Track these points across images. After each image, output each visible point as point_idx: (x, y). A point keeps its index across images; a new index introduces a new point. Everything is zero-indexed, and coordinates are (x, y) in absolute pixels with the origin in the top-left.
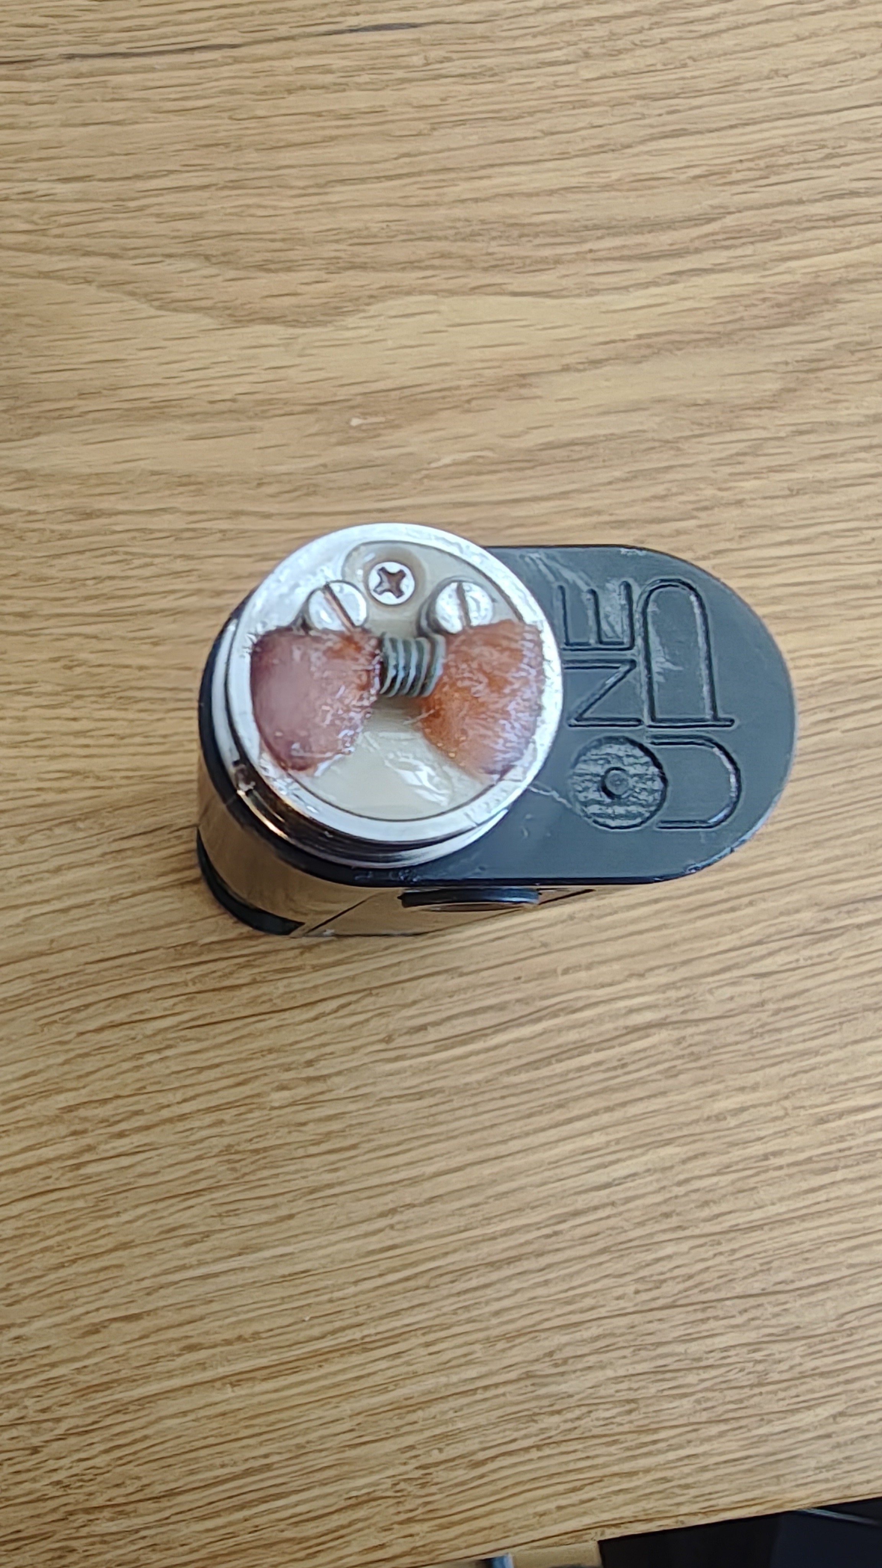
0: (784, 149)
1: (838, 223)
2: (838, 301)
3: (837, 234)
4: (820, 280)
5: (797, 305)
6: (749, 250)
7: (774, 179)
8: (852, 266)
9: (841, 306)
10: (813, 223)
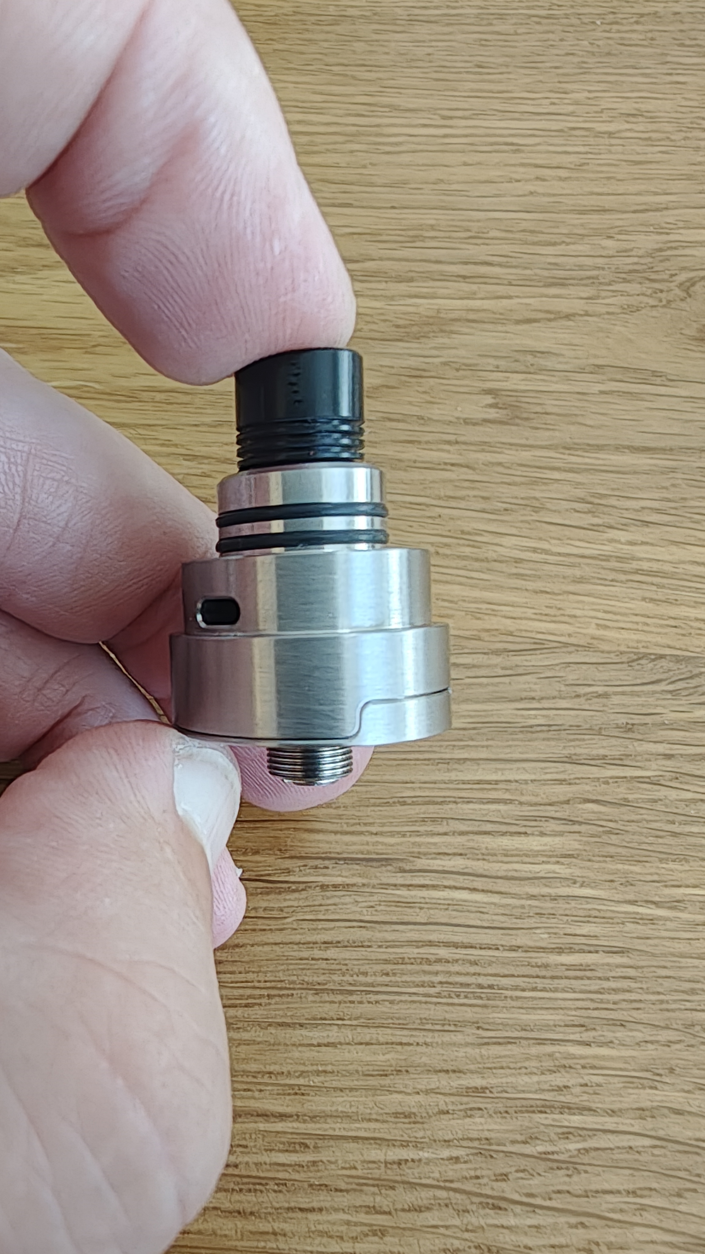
0: (432, 227)
1: (467, 280)
2: (452, 332)
3: (466, 287)
4: (442, 315)
5: (415, 329)
6: (383, 286)
7: (418, 244)
8: (472, 310)
9: (454, 336)
10: (445, 278)
